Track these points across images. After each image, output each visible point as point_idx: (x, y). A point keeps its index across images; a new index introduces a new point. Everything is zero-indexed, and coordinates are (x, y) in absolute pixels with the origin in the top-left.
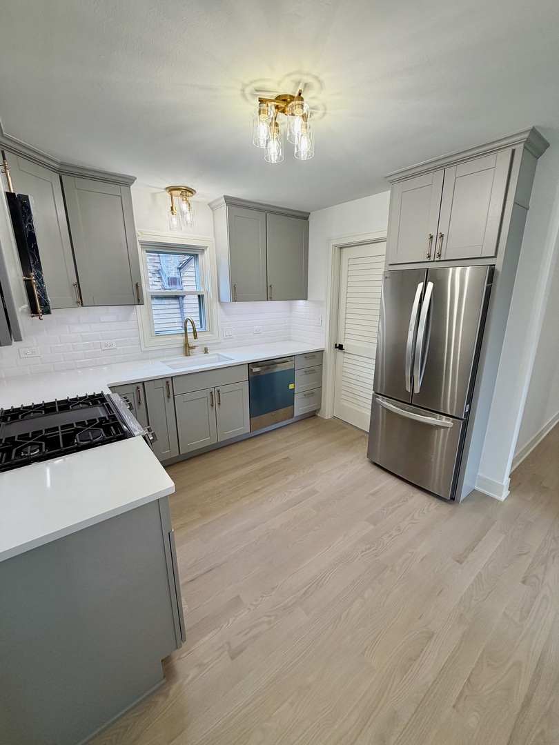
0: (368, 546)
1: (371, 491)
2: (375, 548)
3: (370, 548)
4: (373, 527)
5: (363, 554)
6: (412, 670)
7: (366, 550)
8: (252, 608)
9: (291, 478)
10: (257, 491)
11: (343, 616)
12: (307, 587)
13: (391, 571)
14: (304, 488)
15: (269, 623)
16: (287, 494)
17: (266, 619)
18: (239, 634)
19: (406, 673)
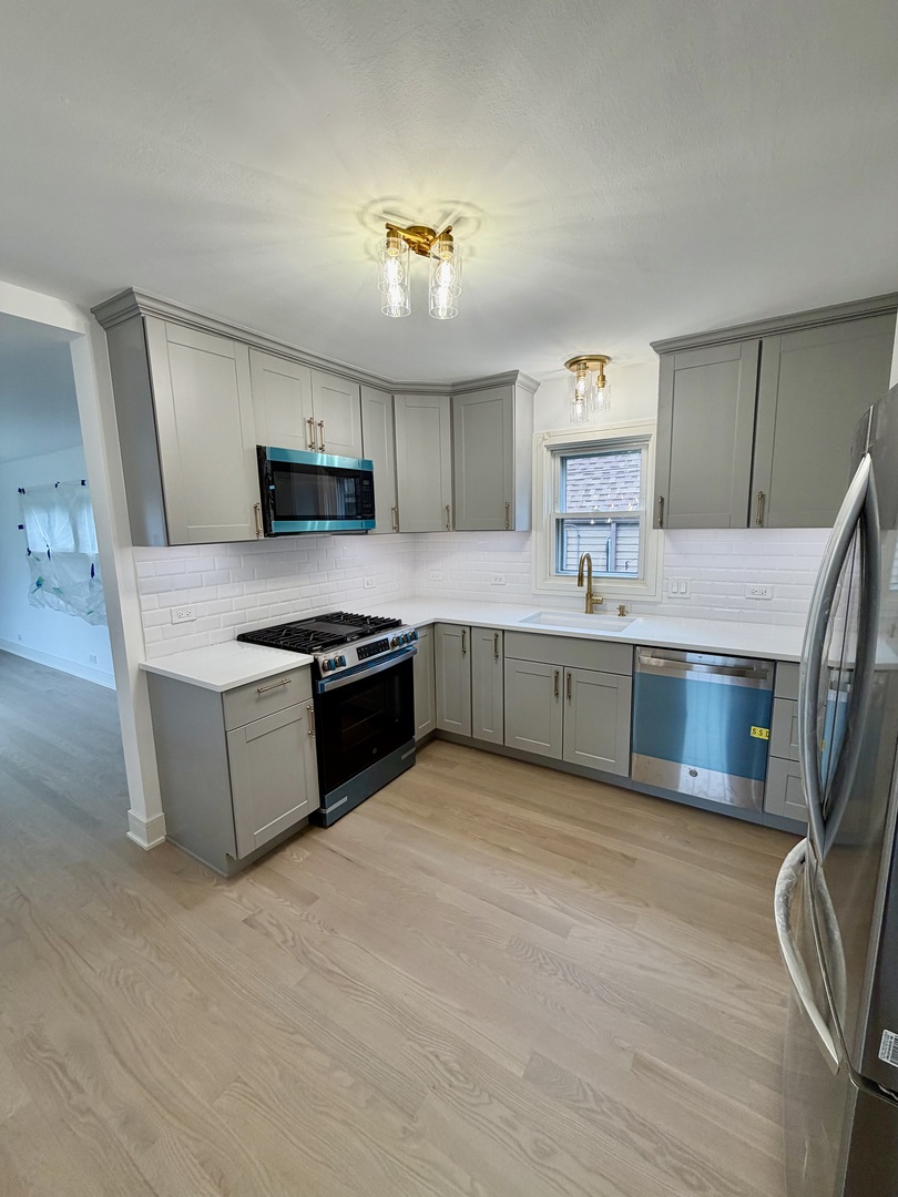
0: (456, 1067)
1: (646, 1054)
2: (455, 1083)
3: (450, 1071)
4: (521, 1074)
5: (433, 1058)
6: (204, 1178)
7: (444, 1063)
8: (303, 918)
9: (576, 882)
10: (507, 850)
11: (298, 1038)
12: (340, 972)
13: (405, 1130)
14: (562, 910)
15: (285, 942)
16: (527, 889)
17: (290, 935)
18: (271, 916)
19: (202, 1165)
